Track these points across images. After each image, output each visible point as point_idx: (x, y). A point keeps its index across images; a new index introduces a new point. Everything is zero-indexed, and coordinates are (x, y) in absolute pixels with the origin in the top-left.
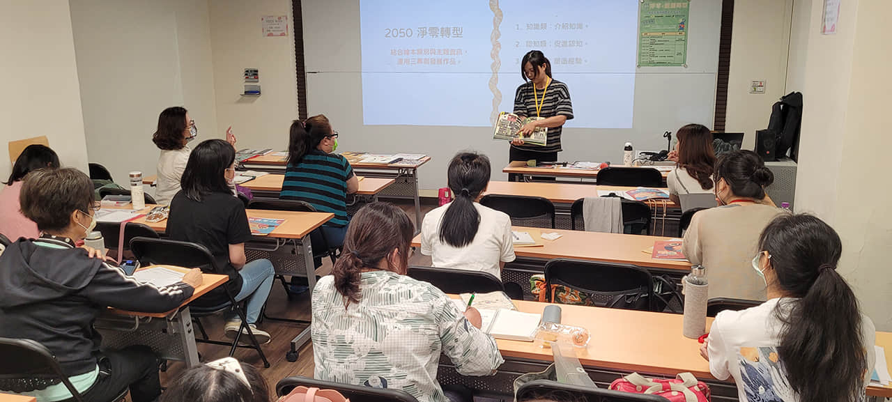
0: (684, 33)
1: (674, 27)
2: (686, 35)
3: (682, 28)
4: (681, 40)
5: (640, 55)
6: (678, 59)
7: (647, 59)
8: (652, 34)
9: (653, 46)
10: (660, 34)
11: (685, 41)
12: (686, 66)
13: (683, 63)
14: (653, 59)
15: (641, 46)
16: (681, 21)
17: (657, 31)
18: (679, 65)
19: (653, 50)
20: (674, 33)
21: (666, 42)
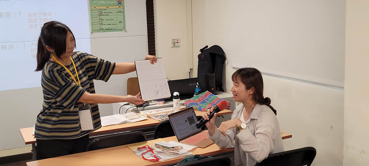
1: (115, 2)
2: (123, 8)
3: (120, 3)
4: (120, 12)
5: (92, 24)
6: (120, 26)
7: (97, 27)
8: (99, 7)
9: (102, 17)
10: (106, 7)
11: (123, 12)
12: (126, 31)
13: (124, 29)
14: (102, 27)
15: (92, 17)
17: (102, 5)
18: (121, 30)
19: (101, 19)
20: (115, 7)
21: (110, 13)
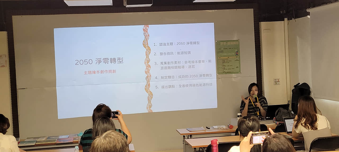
0: (238, 57)
1: (234, 54)
2: (239, 58)
3: (237, 54)
4: (237, 60)
5: (218, 69)
6: (237, 70)
7: (221, 71)
8: (223, 58)
9: (224, 64)
10: (227, 57)
11: (239, 61)
12: (241, 74)
13: (240, 72)
14: (225, 70)
15: (218, 64)
16: (236, 51)
17: (225, 56)
18: (237, 73)
19: (224, 66)
20: (234, 57)
21: (230, 62)
